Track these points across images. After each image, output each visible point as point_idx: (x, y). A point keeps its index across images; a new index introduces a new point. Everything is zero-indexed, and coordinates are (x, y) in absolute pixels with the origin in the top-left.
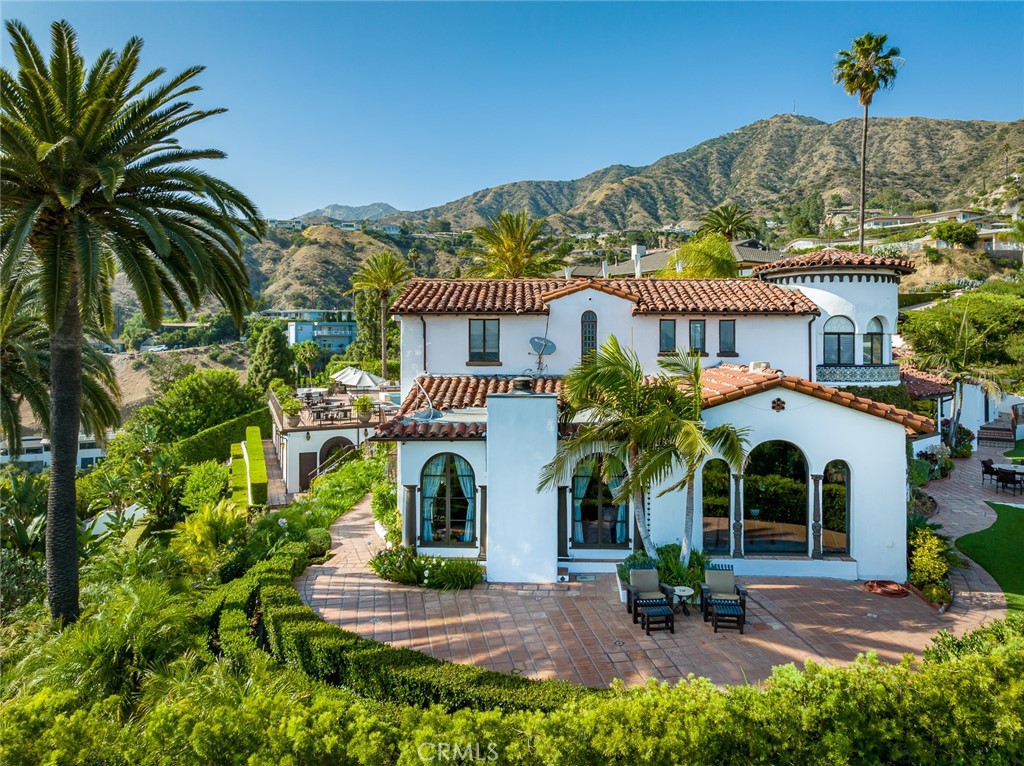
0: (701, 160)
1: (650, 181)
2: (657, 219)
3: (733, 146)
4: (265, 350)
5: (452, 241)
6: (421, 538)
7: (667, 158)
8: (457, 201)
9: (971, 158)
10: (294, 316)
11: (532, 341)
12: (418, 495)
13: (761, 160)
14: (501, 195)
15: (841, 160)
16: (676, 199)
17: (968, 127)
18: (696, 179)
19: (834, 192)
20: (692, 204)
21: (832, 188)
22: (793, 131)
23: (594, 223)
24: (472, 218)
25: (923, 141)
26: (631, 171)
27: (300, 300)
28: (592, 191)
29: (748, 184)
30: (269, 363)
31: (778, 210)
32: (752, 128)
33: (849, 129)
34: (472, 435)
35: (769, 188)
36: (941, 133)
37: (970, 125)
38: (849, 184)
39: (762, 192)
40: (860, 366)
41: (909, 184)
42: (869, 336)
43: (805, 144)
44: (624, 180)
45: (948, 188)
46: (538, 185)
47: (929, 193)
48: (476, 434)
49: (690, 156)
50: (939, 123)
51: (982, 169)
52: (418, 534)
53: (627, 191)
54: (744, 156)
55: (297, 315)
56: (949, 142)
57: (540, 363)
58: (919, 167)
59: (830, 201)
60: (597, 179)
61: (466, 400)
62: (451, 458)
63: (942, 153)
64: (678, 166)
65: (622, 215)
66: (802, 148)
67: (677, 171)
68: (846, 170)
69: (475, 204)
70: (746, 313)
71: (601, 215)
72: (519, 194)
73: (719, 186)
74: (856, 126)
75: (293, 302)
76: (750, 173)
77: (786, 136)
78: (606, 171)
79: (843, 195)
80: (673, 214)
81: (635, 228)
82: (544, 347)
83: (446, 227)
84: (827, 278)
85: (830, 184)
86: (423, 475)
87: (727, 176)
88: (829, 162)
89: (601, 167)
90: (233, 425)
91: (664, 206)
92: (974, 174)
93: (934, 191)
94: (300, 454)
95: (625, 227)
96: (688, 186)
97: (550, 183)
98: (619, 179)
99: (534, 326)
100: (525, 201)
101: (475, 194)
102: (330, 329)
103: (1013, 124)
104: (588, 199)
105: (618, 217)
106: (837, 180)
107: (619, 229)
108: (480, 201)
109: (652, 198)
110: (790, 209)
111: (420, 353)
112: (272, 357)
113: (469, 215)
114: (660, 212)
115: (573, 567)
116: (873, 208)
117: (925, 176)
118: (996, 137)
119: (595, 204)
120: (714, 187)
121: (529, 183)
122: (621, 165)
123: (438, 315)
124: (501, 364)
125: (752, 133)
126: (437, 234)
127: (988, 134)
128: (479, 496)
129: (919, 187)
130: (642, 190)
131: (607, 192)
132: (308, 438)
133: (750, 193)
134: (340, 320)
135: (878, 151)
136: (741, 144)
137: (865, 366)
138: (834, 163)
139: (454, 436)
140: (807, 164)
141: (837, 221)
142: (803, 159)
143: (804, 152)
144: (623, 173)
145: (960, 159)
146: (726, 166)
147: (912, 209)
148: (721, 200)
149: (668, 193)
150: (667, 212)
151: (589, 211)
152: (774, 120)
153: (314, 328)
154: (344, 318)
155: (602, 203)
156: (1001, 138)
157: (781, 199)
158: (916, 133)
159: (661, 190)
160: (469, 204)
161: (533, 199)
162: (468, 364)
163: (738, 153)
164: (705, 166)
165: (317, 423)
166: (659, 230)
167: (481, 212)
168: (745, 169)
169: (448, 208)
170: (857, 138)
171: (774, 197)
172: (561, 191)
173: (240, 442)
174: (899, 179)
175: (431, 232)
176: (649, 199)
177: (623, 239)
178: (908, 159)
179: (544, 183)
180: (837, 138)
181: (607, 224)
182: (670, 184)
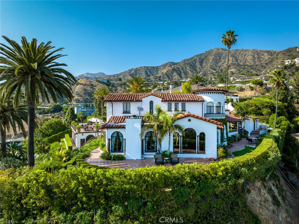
0: (194, 61)
1: (180, 67)
2: (181, 77)
3: (203, 57)
4: (69, 114)
5: (122, 84)
6: (111, 151)
7: (185, 60)
8: (124, 72)
9: (269, 61)
10: (76, 105)
11: (138, 108)
12: (110, 141)
13: (211, 61)
14: (136, 70)
15: (233, 61)
16: (187, 72)
17: (269, 52)
18: (193, 66)
19: (231, 70)
20: (191, 73)
21: (231, 69)
22: (220, 53)
23: (163, 79)
24: (128, 77)
25: (256, 56)
26: (174, 64)
27: (77, 101)
28: (163, 69)
29: (207, 68)
30: (70, 118)
31: (215, 75)
32: (209, 52)
33: (236, 52)
34: (122, 127)
35: (213, 69)
36: (261, 54)
37: (269, 51)
38: (235, 68)
39: (211, 70)
40: (215, 114)
41: (252, 68)
42: (217, 107)
43: (223, 56)
44: (172, 66)
45: (263, 69)
46: (147, 67)
47: (257, 71)
48: (124, 127)
49: (191, 59)
50: (261, 51)
51: (272, 64)
52: (111, 150)
53: (173, 70)
54: (206, 60)
55: (77, 105)
56: (263, 56)
57: (140, 113)
58: (255, 63)
59: (230, 73)
60: (164, 66)
61: (122, 121)
62: (118, 132)
63: (261, 59)
64: (188, 62)
65: (171, 76)
66: (223, 57)
67: (187, 64)
68: (234, 64)
69: (129, 73)
70: (188, 101)
71: (165, 76)
72: (142, 70)
73: (199, 68)
74: (238, 51)
75: (76, 101)
76: (208, 65)
77: (218, 54)
78: (167, 64)
79: (233, 71)
80: (186, 76)
81: (175, 80)
82: (140, 109)
83: (120, 80)
84: (207, 93)
85: (230, 68)
86: (112, 137)
87: (201, 65)
88: (230, 62)
89: (166, 63)
90: (61, 134)
91: (183, 74)
92: (270, 65)
93: (259, 70)
94: (81, 139)
95: (172, 80)
96: (190, 68)
97: (151, 67)
98: (171, 66)
99: (139, 104)
100: (144, 72)
101: (129, 70)
102: (87, 109)
103: (281, 51)
104: (162, 72)
105: (170, 77)
106: (232, 67)
107: (171, 80)
108: (130, 72)
109: (180, 72)
110: (219, 75)
111: (111, 111)
112: (71, 116)
113: (127, 76)
114: (182, 76)
115: (145, 156)
116: (242, 75)
117: (256, 66)
118: (276, 55)
119: (164, 73)
120: (198, 69)
121: (145, 67)
122: (171, 62)
123: (116, 102)
124: (131, 113)
125: (209, 53)
126: (118, 82)
127: (274, 54)
128: (124, 141)
129: (255, 69)
130: (177, 69)
131: (167, 70)
132: (83, 135)
133: (208, 70)
134: (90, 106)
135: (244, 59)
136: (205, 56)
137: (216, 114)
138: (231, 62)
139: (118, 127)
140: (224, 62)
141: (231, 79)
142: (223, 61)
143: (223, 59)
144: (172, 64)
145: (266, 61)
146: (201, 63)
147: (251, 75)
148: (200, 72)
149: (185, 70)
150: (184, 76)
151: (162, 75)
152: (215, 49)
153: (82, 109)
154: (91, 106)
155: (166, 73)
156: (277, 55)
157: (216, 72)
158: (254, 54)
159: (183, 69)
160: (127, 73)
161: (146, 72)
162: (123, 113)
163: (204, 59)
164: (195, 62)
165: (85, 131)
166: (182, 81)
167: (131, 75)
168: (206, 63)
169: (121, 74)
170: (238, 55)
171: (214, 72)
172: (154, 69)
173: (63, 138)
174: (249, 67)
175: (116, 81)
176: (179, 72)
177: (171, 83)
178: (252, 61)
179: (149, 67)
180: (232, 55)
181: (167, 79)
182: (185, 68)
